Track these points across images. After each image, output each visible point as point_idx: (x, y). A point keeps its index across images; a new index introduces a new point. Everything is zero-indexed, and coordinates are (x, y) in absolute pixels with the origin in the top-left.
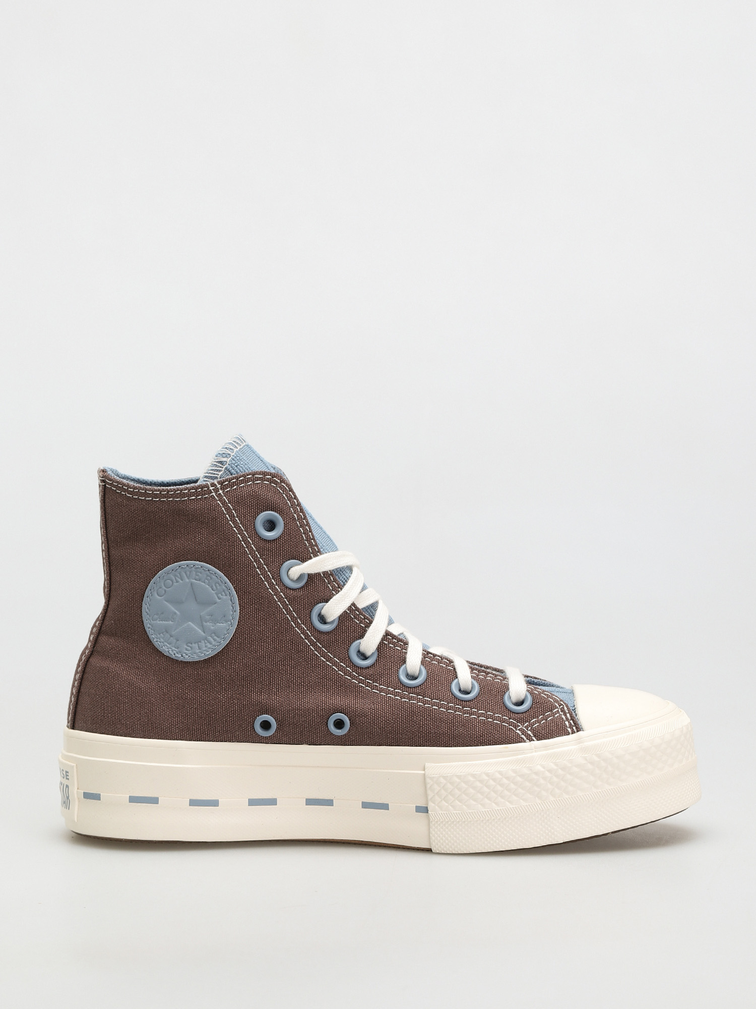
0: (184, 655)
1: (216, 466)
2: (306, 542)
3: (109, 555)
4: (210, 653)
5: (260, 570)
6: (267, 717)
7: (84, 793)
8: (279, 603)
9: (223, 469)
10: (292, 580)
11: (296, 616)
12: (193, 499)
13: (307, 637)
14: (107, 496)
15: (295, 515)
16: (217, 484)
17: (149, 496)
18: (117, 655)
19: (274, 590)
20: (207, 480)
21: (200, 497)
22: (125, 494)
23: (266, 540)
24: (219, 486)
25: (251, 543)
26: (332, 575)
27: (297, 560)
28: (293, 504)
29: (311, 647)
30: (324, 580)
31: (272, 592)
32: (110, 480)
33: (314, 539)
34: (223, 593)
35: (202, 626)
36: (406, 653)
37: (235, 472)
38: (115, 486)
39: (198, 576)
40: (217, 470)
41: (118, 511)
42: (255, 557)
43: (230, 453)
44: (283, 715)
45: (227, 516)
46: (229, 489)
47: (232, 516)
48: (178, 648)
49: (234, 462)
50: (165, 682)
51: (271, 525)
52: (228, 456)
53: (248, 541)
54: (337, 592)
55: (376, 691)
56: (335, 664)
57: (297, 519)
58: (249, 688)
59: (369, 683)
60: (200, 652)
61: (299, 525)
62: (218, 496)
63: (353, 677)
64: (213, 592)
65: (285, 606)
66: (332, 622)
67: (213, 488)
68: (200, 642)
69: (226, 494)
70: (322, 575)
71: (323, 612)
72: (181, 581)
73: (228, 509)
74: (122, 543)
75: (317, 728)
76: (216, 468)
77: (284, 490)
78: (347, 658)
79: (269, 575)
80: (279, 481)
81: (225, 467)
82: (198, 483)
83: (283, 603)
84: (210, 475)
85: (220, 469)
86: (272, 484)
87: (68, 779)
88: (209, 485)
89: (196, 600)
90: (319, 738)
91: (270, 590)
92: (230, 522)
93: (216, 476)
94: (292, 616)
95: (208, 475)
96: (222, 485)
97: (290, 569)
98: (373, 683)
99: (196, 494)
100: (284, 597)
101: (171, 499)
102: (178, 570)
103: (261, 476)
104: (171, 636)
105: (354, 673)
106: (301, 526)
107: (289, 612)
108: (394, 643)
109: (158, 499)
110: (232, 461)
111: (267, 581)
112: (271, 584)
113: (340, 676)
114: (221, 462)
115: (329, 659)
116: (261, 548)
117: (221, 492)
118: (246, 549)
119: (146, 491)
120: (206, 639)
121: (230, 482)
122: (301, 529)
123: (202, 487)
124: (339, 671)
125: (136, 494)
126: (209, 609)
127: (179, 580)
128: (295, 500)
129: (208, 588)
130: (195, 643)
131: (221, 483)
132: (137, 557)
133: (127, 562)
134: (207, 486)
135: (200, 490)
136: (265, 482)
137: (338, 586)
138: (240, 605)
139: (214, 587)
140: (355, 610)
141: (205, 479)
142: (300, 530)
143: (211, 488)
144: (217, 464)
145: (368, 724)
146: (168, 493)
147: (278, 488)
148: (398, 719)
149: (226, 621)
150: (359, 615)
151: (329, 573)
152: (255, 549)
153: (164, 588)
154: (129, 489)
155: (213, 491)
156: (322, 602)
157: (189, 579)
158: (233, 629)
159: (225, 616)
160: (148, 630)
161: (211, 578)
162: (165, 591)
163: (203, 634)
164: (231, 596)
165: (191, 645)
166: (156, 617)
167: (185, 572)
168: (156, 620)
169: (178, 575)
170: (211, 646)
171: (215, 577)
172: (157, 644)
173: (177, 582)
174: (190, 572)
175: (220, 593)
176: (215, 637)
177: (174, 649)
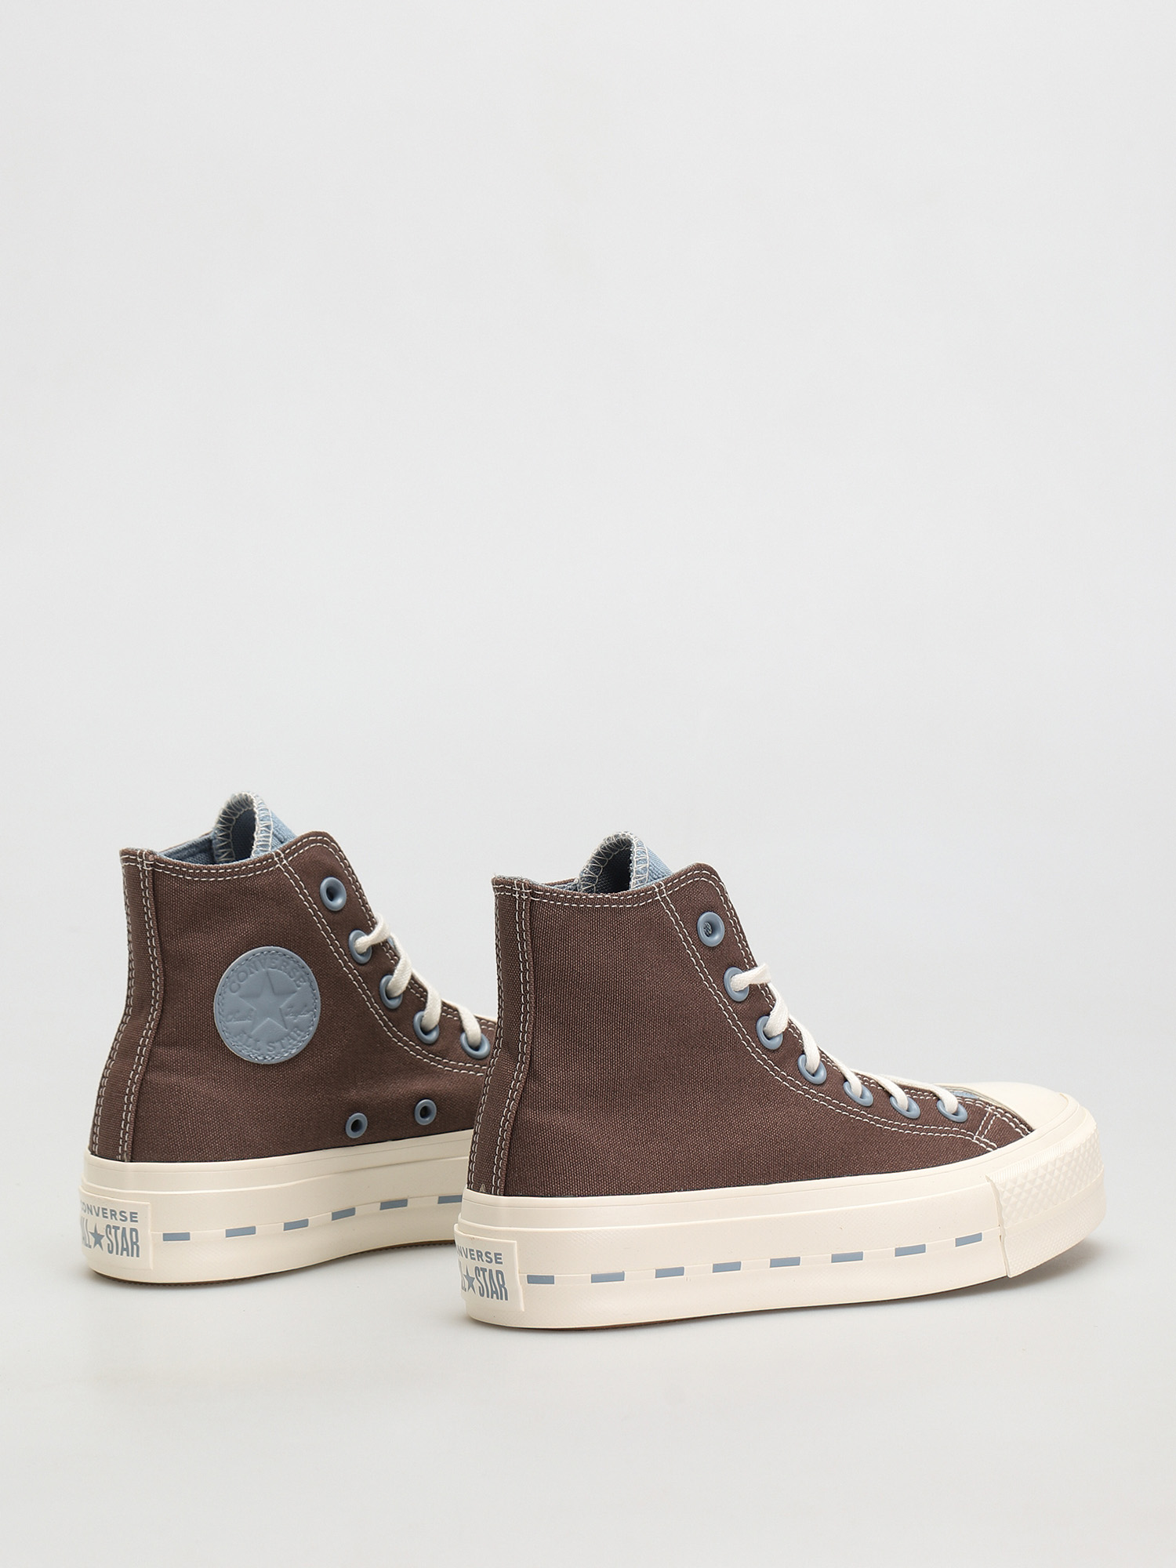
0: (267, 1057)
2: (364, 911)
4: (295, 1051)
5: (333, 947)
8: (354, 982)
10: (359, 953)
11: (369, 994)
13: (381, 1018)
15: (350, 878)
17: (213, 875)
18: (184, 1068)
19: (348, 968)
23: (333, 911)
25: (321, 916)
27: (360, 930)
28: (345, 866)
29: (383, 1027)
30: (383, 951)
31: (346, 971)
33: (368, 904)
34: (301, 979)
35: (284, 1020)
38: (169, 870)
39: (274, 963)
42: (326, 932)
44: (371, 1111)
45: (296, 888)
46: (290, 858)
47: (300, 887)
48: (259, 1050)
51: (333, 893)
53: (318, 914)
54: (397, 962)
55: (448, 1069)
56: (407, 1044)
57: (352, 883)
58: (338, 1085)
59: (439, 1060)
60: (283, 1052)
62: (284, 868)
63: (425, 1056)
64: (291, 980)
65: (360, 985)
66: (399, 996)
68: (283, 1039)
71: (390, 986)
72: (256, 972)
73: (296, 881)
77: (334, 849)
78: (415, 1036)
79: (342, 951)
80: (328, 841)
81: (270, 832)
83: (358, 981)
86: (324, 846)
88: (274, 855)
89: (274, 991)
92: (300, 895)
94: (366, 995)
96: (284, 854)
97: (356, 941)
98: (443, 1059)
100: (357, 974)
102: (253, 959)
104: (250, 1037)
105: (424, 1051)
106: (356, 890)
107: (364, 992)
108: (448, 1013)
110: (275, 824)
111: (341, 959)
112: (344, 961)
113: (413, 1057)
114: (268, 827)
115: (401, 1040)
116: (330, 920)
117: (285, 862)
118: (319, 925)
119: (209, 871)
120: (288, 1035)
123: (264, 858)
124: (411, 1051)
125: (198, 875)
126: (288, 1000)
127: (254, 970)
129: (285, 976)
130: (277, 1041)
131: (282, 851)
132: (200, 950)
133: (189, 957)
136: (319, 845)
137: (395, 956)
138: (320, 990)
139: (292, 974)
140: (413, 983)
142: (357, 895)
143: (276, 859)
145: (453, 1107)
146: (232, 870)
147: (329, 849)
149: (308, 1012)
152: (326, 924)
153: (238, 982)
154: (188, 871)
156: (387, 975)
157: (264, 968)
158: (316, 1020)
159: (306, 1006)
160: (222, 1034)
161: (288, 964)
162: (239, 985)
163: (285, 1029)
164: (311, 982)
165: (273, 1045)
166: (230, 1017)
167: (260, 961)
168: (230, 1021)
169: (253, 965)
170: (295, 1042)
171: (292, 962)
172: (234, 1049)
173: (252, 973)
174: (265, 960)
175: (298, 979)
176: (298, 1032)
177: (254, 1051)
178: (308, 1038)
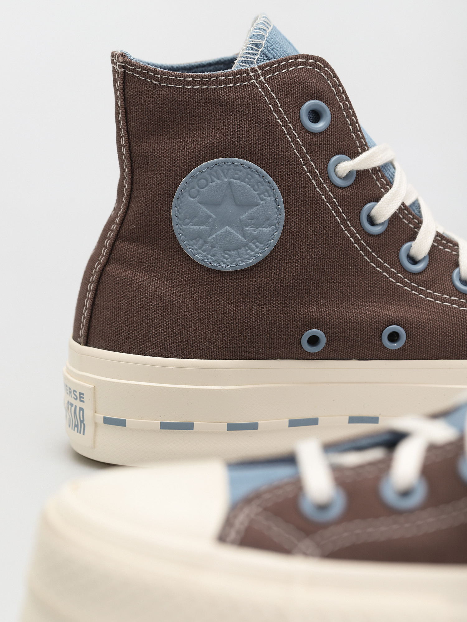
0: (222, 264)
1: (252, 49)
2: (353, 134)
3: (130, 151)
4: (251, 262)
5: (307, 167)
6: (314, 332)
7: (105, 418)
8: (328, 204)
9: (259, 53)
10: (340, 178)
11: (345, 218)
12: (230, 87)
13: (357, 242)
14: (127, 84)
15: (341, 104)
16: (258, 70)
17: (180, 82)
18: (140, 264)
19: (322, 189)
20: (243, 64)
21: (238, 84)
22: (151, 81)
23: (312, 133)
24: (260, 72)
25: (297, 136)
26: (379, 170)
27: (344, 154)
28: (338, 92)
29: (361, 252)
30: (373, 176)
31: (320, 191)
32: (133, 65)
33: (360, 131)
34: (266, 194)
35: (242, 231)
36: (458, 255)
37: (272, 57)
38: (137, 72)
39: (237, 174)
40: (253, 54)
41: (143, 101)
42: (301, 151)
43: (264, 34)
44: (333, 329)
45: (270, 106)
46: (270, 75)
47: (275, 105)
48: (213, 256)
49: (269, 45)
50: (200, 294)
51: (316, 116)
52: (263, 38)
53: (294, 134)
54: (387, 191)
55: (430, 299)
56: (386, 270)
57: (343, 108)
58: (296, 300)
59: (422, 290)
60: (240, 260)
61: (346, 116)
62: (259, 84)
63: (406, 284)
64: (255, 192)
65: (334, 207)
66: (383, 224)
67: (253, 74)
68: (240, 249)
69: (268, 80)
70: (371, 172)
71: (373, 212)
72: (218, 181)
73: (271, 98)
74: (146, 138)
75: (370, 342)
76: (252, 52)
77: (329, 75)
78: (398, 264)
79: (316, 172)
80: (323, 66)
81: (260, 50)
82: (235, 68)
83: (332, 203)
84: (246, 59)
85: (256, 52)
86: (316, 69)
87: (83, 402)
88: (250, 70)
89: (235, 202)
90: (370, 353)
91: (317, 189)
92: (274, 113)
93: (253, 60)
94: (342, 218)
95: (244, 59)
96: (263, 70)
97: (337, 165)
98: (427, 290)
99: (234, 81)
100: (333, 197)
101: (205, 87)
102: (215, 168)
103: (304, 60)
104: (206, 242)
105: (406, 279)
106: (348, 117)
107: (339, 214)
108: (443, 245)
109: (190, 87)
110: (268, 43)
111: (314, 179)
112: (319, 182)
113: (391, 283)
114: (256, 45)
115: (379, 265)
116: (308, 142)
117: (262, 78)
118: (292, 143)
119: (176, 78)
120: (246, 245)
121: (271, 67)
122: (347, 119)
123: (240, 73)
124: (390, 277)
125: (165, 81)
126: (250, 212)
127: (215, 179)
128: (340, 87)
129: (249, 188)
130: (234, 250)
131: (261, 68)
132: (163, 153)
133: (152, 159)
134: (246, 72)
135: (239, 76)
136: (308, 67)
137: (386, 182)
138: (285, 206)
139: (256, 187)
140: (404, 209)
141: (241, 64)
142: (347, 121)
143: (251, 74)
144: (253, 47)
145: (426, 336)
146: (202, 79)
147: (322, 74)
148: (458, 331)
149: (270, 225)
150: (408, 214)
151: (377, 168)
152: (301, 143)
153: (198, 188)
154: (156, 75)
155: (254, 78)
156: (371, 202)
157: (226, 178)
158: (278, 234)
159: (268, 220)
160: (178, 236)
161: (253, 177)
162: (199, 191)
163: (243, 239)
164: (276, 197)
165: (229, 253)
166: (188, 220)
167: (222, 171)
168: (188, 224)
169: (214, 173)
170: (253, 253)
171: (257, 176)
172: (189, 252)
173: (213, 181)
174: (228, 170)
175: (263, 193)
176: (257, 243)
177: (209, 256)
178: (268, 251)
